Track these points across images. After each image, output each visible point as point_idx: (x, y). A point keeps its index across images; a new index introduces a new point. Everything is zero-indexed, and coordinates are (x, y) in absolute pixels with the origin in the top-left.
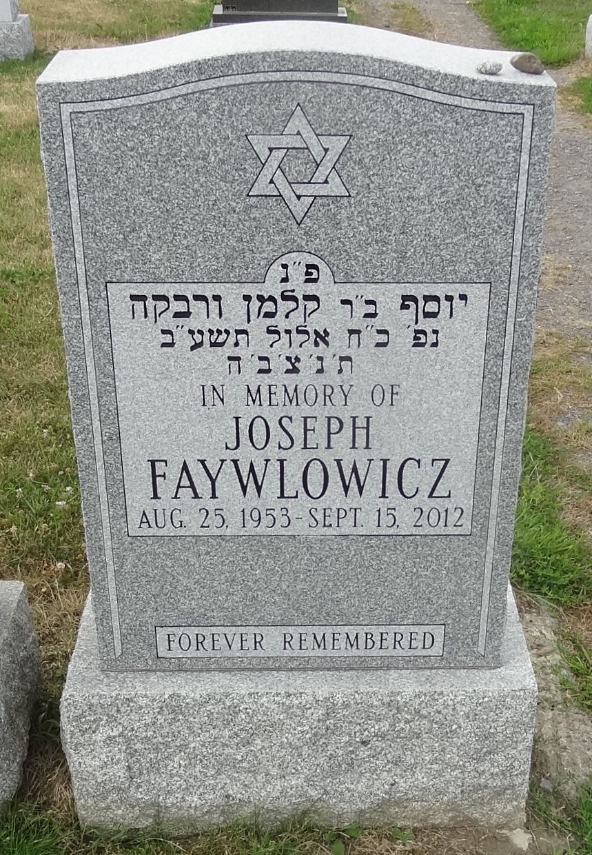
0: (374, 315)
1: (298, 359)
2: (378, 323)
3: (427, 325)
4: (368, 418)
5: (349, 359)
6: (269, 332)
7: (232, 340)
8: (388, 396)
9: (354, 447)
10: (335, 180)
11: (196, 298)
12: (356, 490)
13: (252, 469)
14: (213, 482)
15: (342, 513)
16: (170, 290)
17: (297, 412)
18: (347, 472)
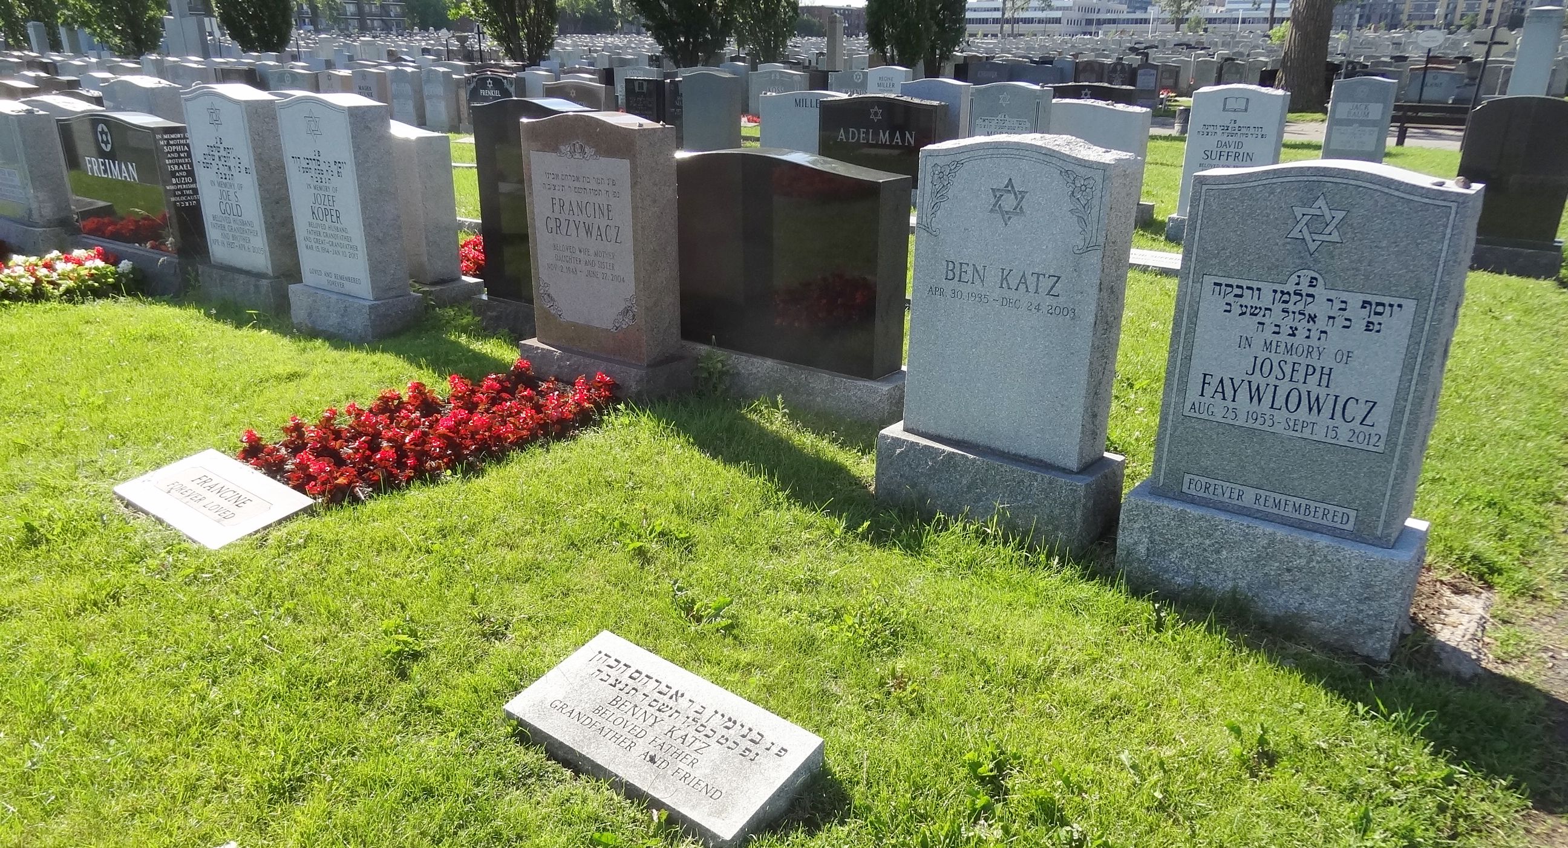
0: (1344, 310)
1: (1296, 329)
2: (1346, 314)
3: (1375, 319)
4: (1331, 369)
5: (1325, 332)
6: (1283, 311)
7: (1262, 313)
8: (1345, 358)
9: (1319, 385)
10: (1336, 234)
11: (1248, 288)
12: (1316, 411)
13: (1258, 389)
14: (1235, 391)
15: (1305, 425)
16: (1234, 282)
17: (1290, 359)
18: (1313, 400)
